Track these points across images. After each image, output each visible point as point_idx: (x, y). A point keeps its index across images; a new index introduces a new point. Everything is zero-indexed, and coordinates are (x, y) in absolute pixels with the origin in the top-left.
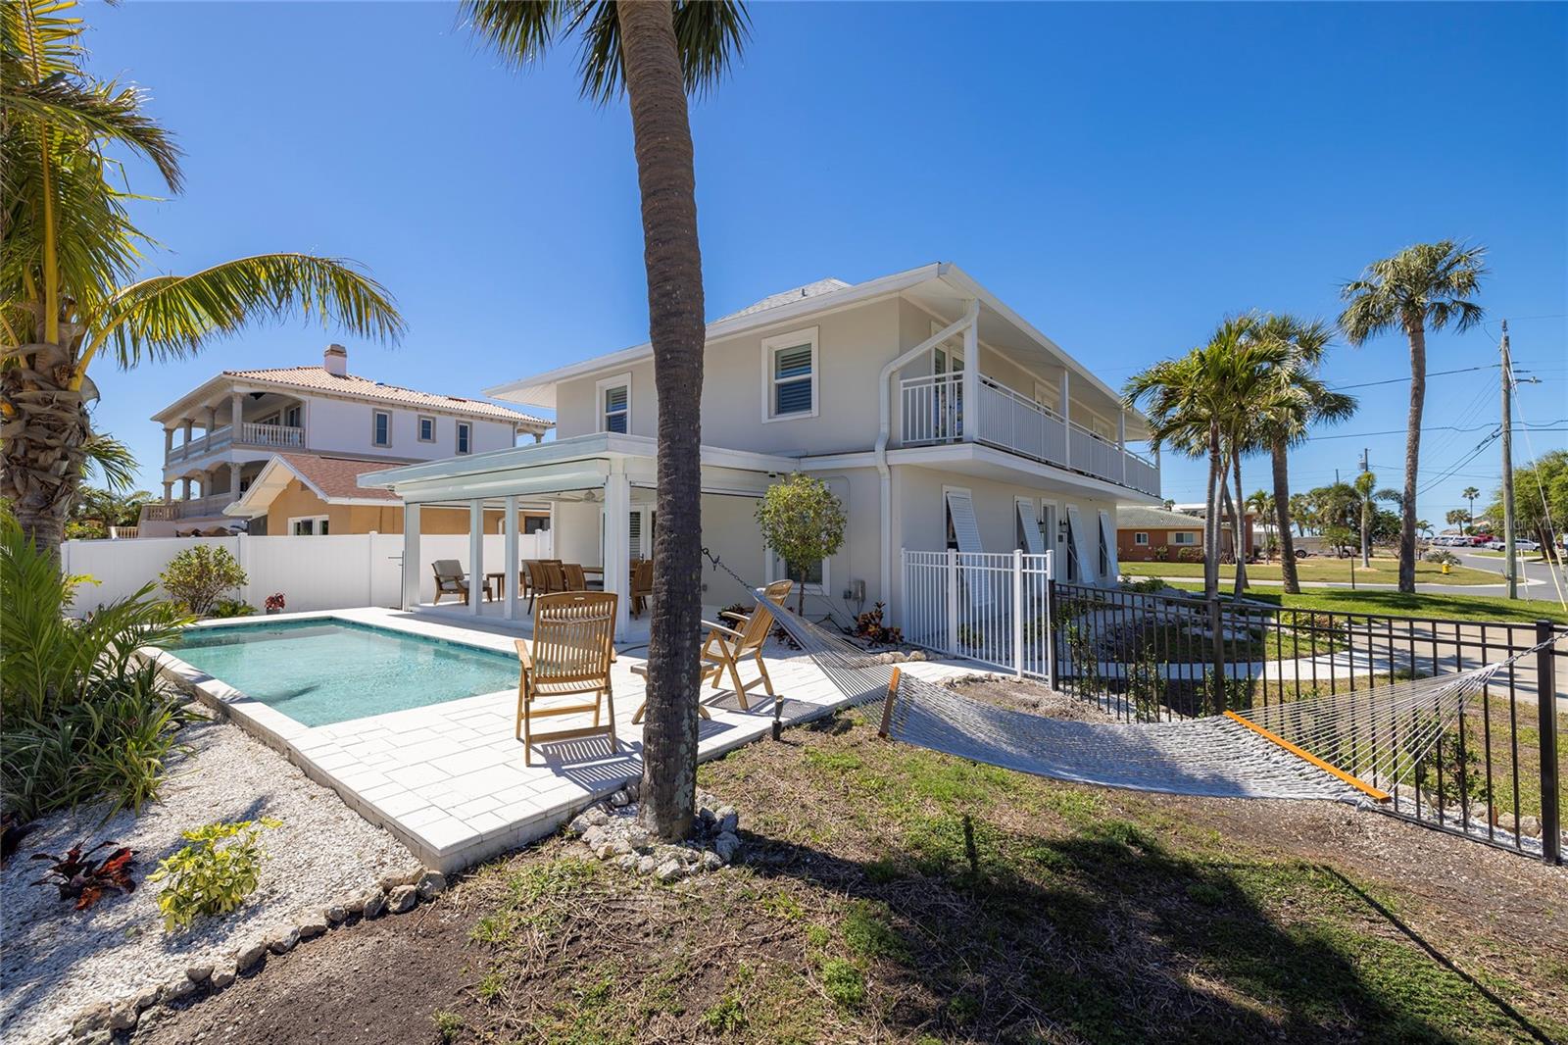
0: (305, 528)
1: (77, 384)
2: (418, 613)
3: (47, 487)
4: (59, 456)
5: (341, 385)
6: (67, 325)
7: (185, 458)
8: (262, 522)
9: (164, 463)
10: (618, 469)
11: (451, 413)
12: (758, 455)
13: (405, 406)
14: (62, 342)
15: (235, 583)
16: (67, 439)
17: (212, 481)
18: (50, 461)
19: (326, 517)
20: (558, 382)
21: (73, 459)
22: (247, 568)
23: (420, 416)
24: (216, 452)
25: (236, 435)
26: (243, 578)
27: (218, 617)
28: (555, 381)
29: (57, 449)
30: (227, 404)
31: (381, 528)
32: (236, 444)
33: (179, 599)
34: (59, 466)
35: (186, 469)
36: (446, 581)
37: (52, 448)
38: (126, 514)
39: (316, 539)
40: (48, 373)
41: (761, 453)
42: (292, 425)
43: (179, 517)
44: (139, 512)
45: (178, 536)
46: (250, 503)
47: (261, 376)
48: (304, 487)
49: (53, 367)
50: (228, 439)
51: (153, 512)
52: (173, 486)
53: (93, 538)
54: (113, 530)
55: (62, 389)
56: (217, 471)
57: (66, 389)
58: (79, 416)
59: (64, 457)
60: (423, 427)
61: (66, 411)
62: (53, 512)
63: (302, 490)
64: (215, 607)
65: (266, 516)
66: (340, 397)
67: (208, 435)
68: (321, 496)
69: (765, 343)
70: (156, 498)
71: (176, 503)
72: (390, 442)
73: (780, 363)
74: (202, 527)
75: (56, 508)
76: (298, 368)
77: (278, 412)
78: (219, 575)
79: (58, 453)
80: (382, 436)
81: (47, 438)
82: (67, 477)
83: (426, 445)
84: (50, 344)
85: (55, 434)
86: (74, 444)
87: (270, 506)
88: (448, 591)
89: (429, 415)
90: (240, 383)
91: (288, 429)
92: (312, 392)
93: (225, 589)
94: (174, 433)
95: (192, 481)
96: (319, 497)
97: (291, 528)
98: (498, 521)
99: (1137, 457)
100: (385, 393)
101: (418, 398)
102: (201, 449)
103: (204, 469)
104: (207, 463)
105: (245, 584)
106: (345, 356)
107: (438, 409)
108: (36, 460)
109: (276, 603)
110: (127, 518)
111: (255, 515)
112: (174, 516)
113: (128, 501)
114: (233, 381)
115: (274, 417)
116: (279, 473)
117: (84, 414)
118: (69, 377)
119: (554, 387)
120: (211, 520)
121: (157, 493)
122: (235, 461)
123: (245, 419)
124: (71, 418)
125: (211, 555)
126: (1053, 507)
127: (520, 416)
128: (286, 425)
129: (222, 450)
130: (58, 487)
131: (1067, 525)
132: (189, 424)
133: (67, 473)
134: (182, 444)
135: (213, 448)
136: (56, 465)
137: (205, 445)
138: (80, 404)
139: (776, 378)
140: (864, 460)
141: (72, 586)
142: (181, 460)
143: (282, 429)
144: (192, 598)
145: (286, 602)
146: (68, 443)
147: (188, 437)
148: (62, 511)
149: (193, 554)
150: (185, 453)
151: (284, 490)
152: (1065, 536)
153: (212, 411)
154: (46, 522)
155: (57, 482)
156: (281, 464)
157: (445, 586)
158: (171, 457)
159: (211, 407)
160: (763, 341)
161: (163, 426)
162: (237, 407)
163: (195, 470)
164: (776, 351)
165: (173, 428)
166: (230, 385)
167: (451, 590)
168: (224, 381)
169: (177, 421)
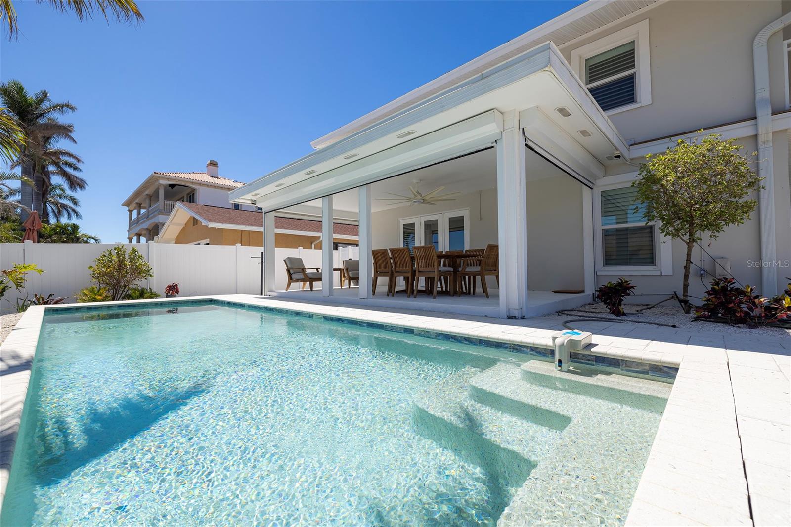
2: (274, 296)
5: (215, 181)
7: (137, 223)
9: (128, 228)
15: (144, 275)
17: (150, 234)
19: (208, 241)
22: (155, 266)
24: (152, 218)
25: (161, 207)
26: (149, 271)
27: (129, 299)
30: (157, 192)
31: (242, 241)
32: (161, 212)
33: (103, 286)
35: (137, 229)
36: (295, 273)
42: (190, 202)
46: (164, 237)
47: (175, 175)
48: (195, 221)
50: (157, 210)
52: (132, 240)
56: (152, 228)
63: (194, 225)
64: (129, 292)
66: (215, 187)
67: (148, 210)
68: (204, 222)
76: (193, 173)
77: (183, 195)
78: (132, 269)
87: (176, 239)
88: (297, 280)
90: (163, 179)
92: (200, 184)
93: (137, 279)
94: (133, 212)
96: (203, 224)
98: (312, 244)
100: (238, 185)
102: (144, 218)
104: (148, 225)
105: (151, 276)
106: (217, 167)
109: (173, 289)
114: (159, 177)
115: (181, 197)
116: (180, 215)
122: (160, 222)
123: (165, 199)
128: (188, 202)
129: (155, 216)
132: (139, 206)
134: (136, 216)
135: (149, 217)
137: (146, 216)
142: (136, 225)
143: (185, 204)
144: (113, 286)
145: (180, 290)
147: (139, 213)
150: (138, 221)
151: (184, 228)
153: (150, 197)
156: (180, 209)
157: (294, 276)
158: (131, 224)
159: (149, 195)
160: (570, 52)
161: (127, 208)
162: (162, 193)
163: (141, 230)
164: (586, 60)
165: (132, 209)
166: (158, 180)
167: (299, 279)
168: (154, 179)
169: (133, 205)
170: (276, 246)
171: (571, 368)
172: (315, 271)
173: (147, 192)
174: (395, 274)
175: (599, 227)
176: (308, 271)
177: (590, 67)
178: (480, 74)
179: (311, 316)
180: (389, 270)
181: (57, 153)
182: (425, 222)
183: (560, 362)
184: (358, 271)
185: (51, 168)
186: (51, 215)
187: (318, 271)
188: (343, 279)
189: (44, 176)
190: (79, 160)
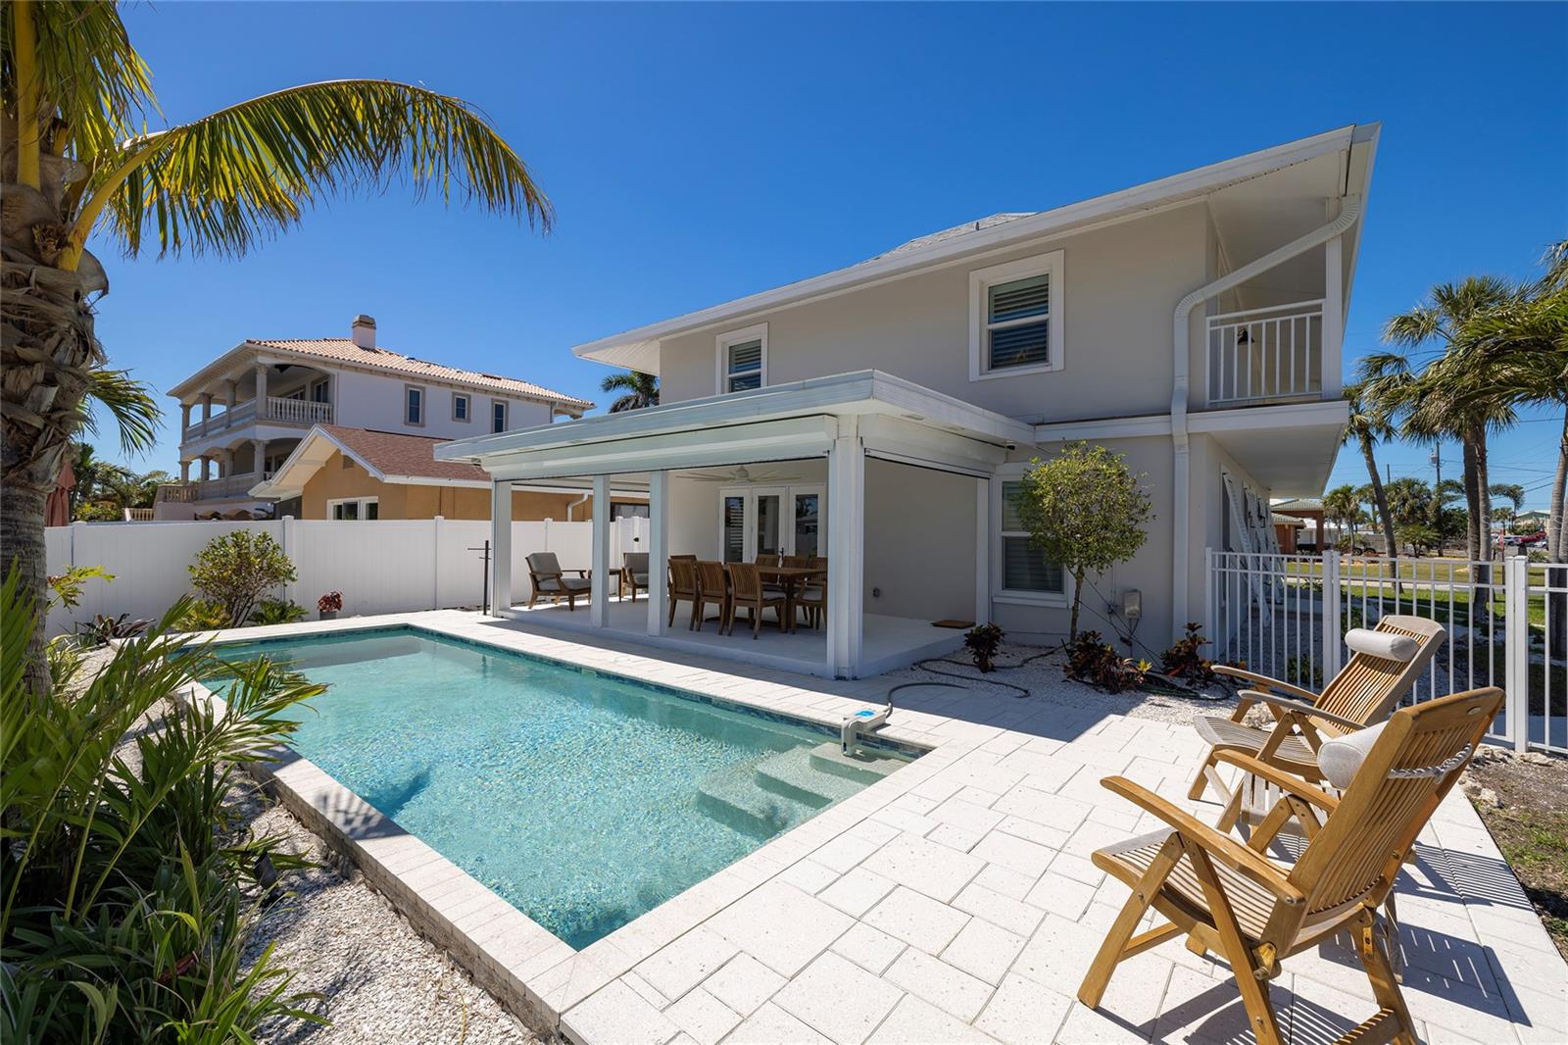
0: (348, 512)
1: (71, 260)
2: (512, 620)
3: (19, 429)
4: (40, 377)
5: (370, 358)
6: (54, 159)
7: (204, 435)
8: (294, 504)
9: (181, 441)
10: (850, 430)
11: (486, 391)
12: (1003, 418)
13: (439, 382)
14: (46, 189)
15: (282, 578)
16: (55, 351)
17: (233, 460)
18: (25, 386)
19: (374, 499)
20: (662, 339)
21: (66, 386)
23: (454, 394)
24: (240, 428)
25: (261, 410)
26: (291, 572)
27: (263, 624)
28: (657, 337)
29: (38, 365)
30: (250, 379)
32: (261, 419)
33: (212, 598)
34: (41, 396)
35: (204, 447)
36: (544, 580)
37: (29, 364)
38: (140, 494)
39: (361, 525)
40: (22, 236)
41: (1006, 416)
42: (318, 400)
43: (196, 499)
44: (154, 493)
45: (196, 519)
46: (283, 482)
47: (288, 346)
48: (348, 462)
49: (31, 226)
50: (250, 415)
51: (169, 493)
52: (190, 466)
53: (106, 520)
54: (127, 512)
55: (45, 265)
56: (238, 450)
57: (54, 265)
58: (75, 315)
59: (50, 381)
60: (457, 405)
61: (52, 302)
62: (30, 475)
63: (345, 466)
64: (257, 608)
65: (300, 497)
66: (371, 371)
67: (229, 409)
68: (373, 473)
69: (975, 277)
70: (172, 478)
71: (194, 483)
72: (423, 419)
73: (995, 303)
74: (223, 509)
75: (38, 467)
76: (326, 339)
77: (304, 387)
78: (261, 568)
79: (39, 373)
80: (414, 414)
81: (20, 345)
82: (56, 416)
83: (460, 424)
84: (25, 186)
85: (33, 339)
86: (67, 361)
87: (305, 487)
88: (548, 592)
89: (464, 392)
90: (265, 353)
91: (315, 404)
92: (341, 365)
93: (269, 586)
94: (192, 409)
95: (211, 461)
96: (371, 475)
97: (331, 511)
98: (567, 506)
100: (417, 368)
101: (451, 374)
102: (221, 426)
103: (224, 447)
104: (228, 441)
105: (293, 580)
106: (375, 328)
107: (473, 386)
109: (331, 605)
110: (142, 499)
111: (284, 497)
112: (191, 499)
113: (143, 481)
114: (257, 351)
115: (299, 392)
116: (317, 447)
117: (85, 313)
118: (58, 246)
119: (657, 343)
120: (233, 502)
121: (174, 473)
122: (259, 438)
123: (269, 393)
124: (63, 315)
125: (252, 543)
127: (557, 396)
128: (312, 400)
129: (245, 426)
130: (39, 432)
132: (208, 400)
133: (55, 408)
134: (201, 420)
135: (234, 425)
136: (35, 393)
137: (225, 422)
138: (77, 296)
139: (989, 323)
140: (1154, 426)
141: (77, 582)
142: (199, 437)
143: (308, 404)
144: (228, 598)
146: (56, 358)
147: (207, 413)
148: (47, 472)
149: (230, 541)
150: (204, 430)
151: (322, 468)
153: (233, 385)
154: (18, 492)
155: (38, 422)
156: (319, 438)
157: (543, 586)
158: (187, 436)
159: (232, 381)
160: (968, 275)
161: (179, 401)
162: (261, 380)
163: (214, 449)
164: (990, 288)
165: (190, 404)
166: (253, 355)
167: (552, 591)
168: (247, 352)
169: (194, 396)
170: (513, 520)
171: (858, 752)
172: (577, 576)
173: (228, 375)
174: (703, 599)
175: (999, 534)
176: (565, 576)
177: (996, 296)
178: (801, 382)
179: (577, 669)
180: (694, 591)
182: (759, 497)
183: (845, 745)
184: (647, 572)
187: (582, 576)
188: (623, 584)
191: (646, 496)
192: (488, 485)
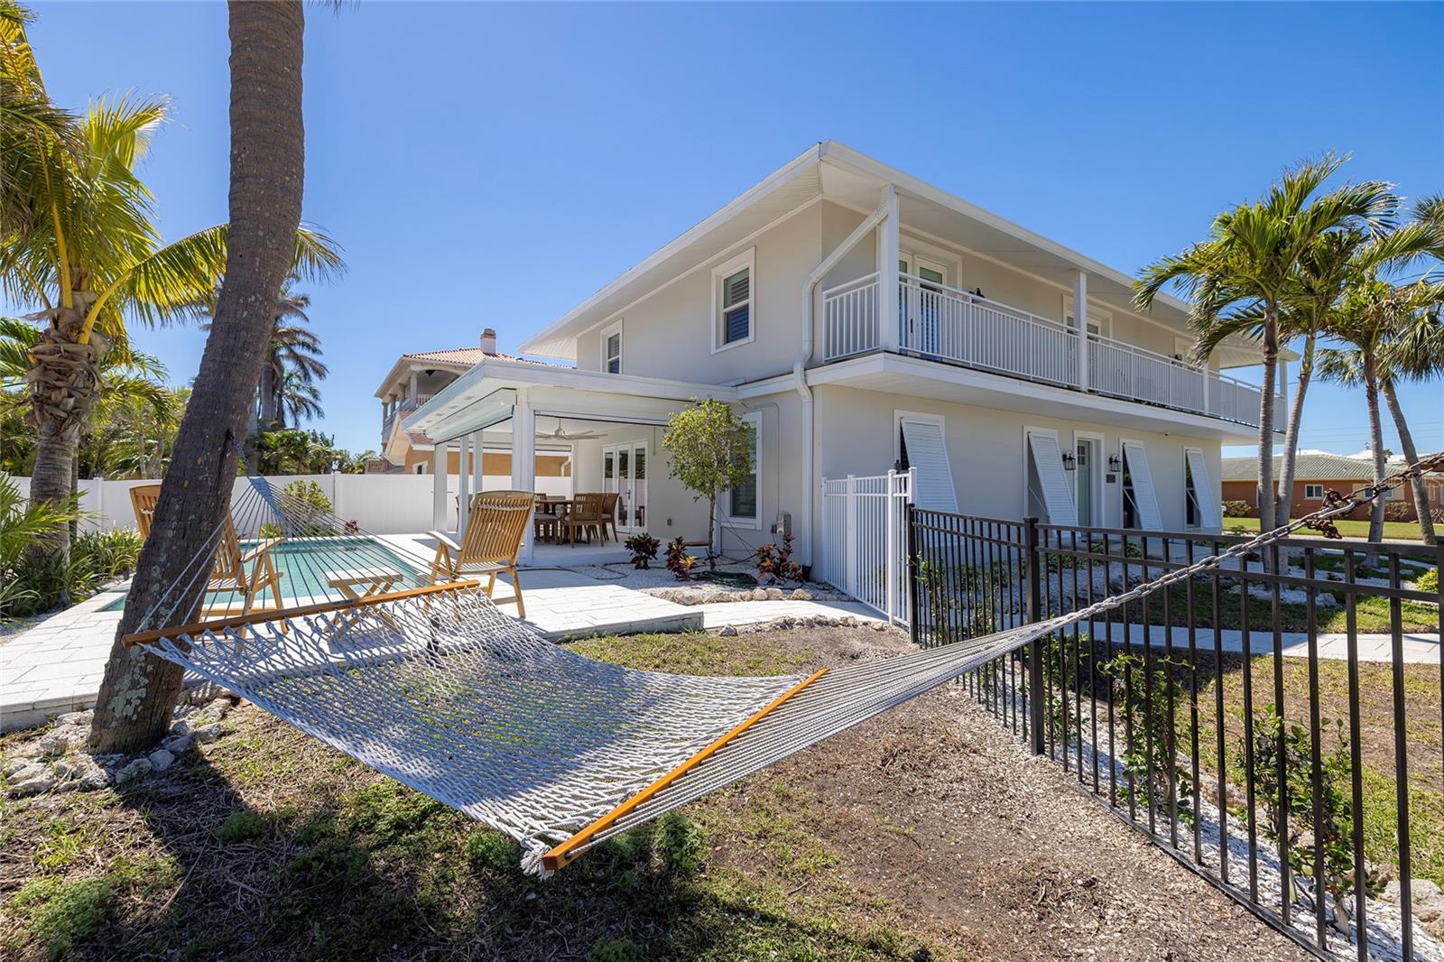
3: (57, 418)
4: (66, 394)
6: (80, 293)
10: (523, 398)
12: (679, 383)
14: (76, 307)
16: (74, 381)
18: (60, 398)
20: (578, 336)
21: (78, 398)
28: (575, 335)
29: (66, 389)
30: (409, 381)
34: (66, 403)
37: (60, 388)
40: (64, 330)
41: (682, 381)
47: (431, 357)
49: (67, 325)
55: (72, 342)
57: (76, 343)
59: (70, 396)
61: (75, 359)
62: (62, 439)
67: (400, 405)
69: (714, 272)
73: (730, 291)
79: (64, 392)
81: (55, 380)
82: (74, 411)
84: (66, 307)
85: (63, 377)
87: (405, 456)
90: (415, 363)
94: (387, 405)
99: (1236, 381)
106: (495, 338)
108: (50, 398)
109: (352, 527)
114: (410, 362)
118: (78, 333)
119: (575, 339)
123: (421, 391)
124: (78, 365)
126: (1098, 442)
130: (66, 419)
131: (1122, 465)
132: (393, 398)
133: (73, 408)
136: (64, 401)
139: (724, 308)
146: (75, 384)
147: (393, 407)
152: (1120, 477)
153: (403, 386)
155: (65, 415)
159: (401, 384)
160: (711, 270)
161: (381, 401)
162: (414, 383)
164: (724, 280)
165: (386, 402)
166: (409, 366)
168: (405, 363)
169: (387, 397)
173: (399, 380)
181: (292, 333)
182: (619, 451)
185: (283, 352)
186: (288, 413)
189: (275, 366)
190: (315, 340)
191: (509, 452)
192: (432, 448)
